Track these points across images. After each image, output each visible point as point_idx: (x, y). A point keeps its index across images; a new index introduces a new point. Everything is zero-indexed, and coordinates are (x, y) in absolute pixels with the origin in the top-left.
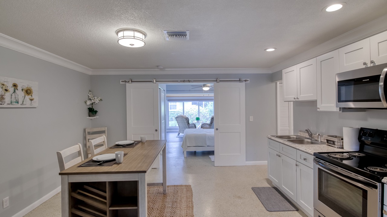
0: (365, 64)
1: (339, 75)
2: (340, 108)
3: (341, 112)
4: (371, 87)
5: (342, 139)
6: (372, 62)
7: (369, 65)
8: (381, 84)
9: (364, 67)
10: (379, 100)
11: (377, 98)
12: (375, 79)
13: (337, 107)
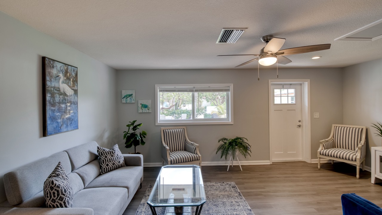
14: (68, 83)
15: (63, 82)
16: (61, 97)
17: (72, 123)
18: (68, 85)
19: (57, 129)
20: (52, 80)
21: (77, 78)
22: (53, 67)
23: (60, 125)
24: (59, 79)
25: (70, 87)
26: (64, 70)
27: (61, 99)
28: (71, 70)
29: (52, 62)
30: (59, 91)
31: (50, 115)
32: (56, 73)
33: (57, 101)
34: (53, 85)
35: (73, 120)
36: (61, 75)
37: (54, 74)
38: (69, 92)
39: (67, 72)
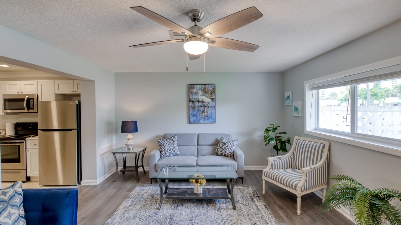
0: (18, 92)
1: (4, 95)
2: (5, 113)
3: (5, 115)
4: (21, 103)
5: (5, 130)
6: (21, 92)
7: (20, 93)
8: (25, 102)
9: (18, 93)
10: (24, 109)
11: (23, 108)
12: (23, 100)
13: (3, 112)
14: (206, 95)
15: (202, 95)
16: (200, 103)
17: (210, 119)
18: (206, 96)
19: (197, 121)
20: (193, 95)
21: (215, 91)
22: (194, 88)
23: (199, 119)
24: (198, 94)
25: (208, 97)
26: (202, 88)
27: (200, 105)
28: (209, 87)
29: (193, 86)
30: (199, 100)
31: (191, 113)
32: (196, 91)
33: (197, 106)
34: (194, 97)
35: (210, 117)
36: (200, 91)
37: (195, 92)
38: (207, 100)
39: (204, 89)
